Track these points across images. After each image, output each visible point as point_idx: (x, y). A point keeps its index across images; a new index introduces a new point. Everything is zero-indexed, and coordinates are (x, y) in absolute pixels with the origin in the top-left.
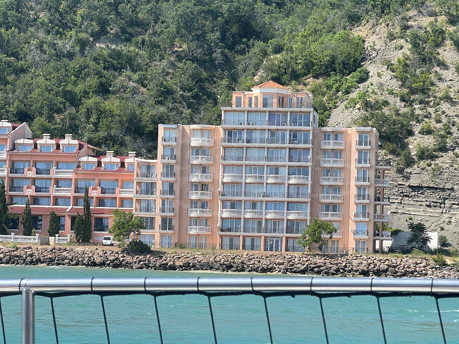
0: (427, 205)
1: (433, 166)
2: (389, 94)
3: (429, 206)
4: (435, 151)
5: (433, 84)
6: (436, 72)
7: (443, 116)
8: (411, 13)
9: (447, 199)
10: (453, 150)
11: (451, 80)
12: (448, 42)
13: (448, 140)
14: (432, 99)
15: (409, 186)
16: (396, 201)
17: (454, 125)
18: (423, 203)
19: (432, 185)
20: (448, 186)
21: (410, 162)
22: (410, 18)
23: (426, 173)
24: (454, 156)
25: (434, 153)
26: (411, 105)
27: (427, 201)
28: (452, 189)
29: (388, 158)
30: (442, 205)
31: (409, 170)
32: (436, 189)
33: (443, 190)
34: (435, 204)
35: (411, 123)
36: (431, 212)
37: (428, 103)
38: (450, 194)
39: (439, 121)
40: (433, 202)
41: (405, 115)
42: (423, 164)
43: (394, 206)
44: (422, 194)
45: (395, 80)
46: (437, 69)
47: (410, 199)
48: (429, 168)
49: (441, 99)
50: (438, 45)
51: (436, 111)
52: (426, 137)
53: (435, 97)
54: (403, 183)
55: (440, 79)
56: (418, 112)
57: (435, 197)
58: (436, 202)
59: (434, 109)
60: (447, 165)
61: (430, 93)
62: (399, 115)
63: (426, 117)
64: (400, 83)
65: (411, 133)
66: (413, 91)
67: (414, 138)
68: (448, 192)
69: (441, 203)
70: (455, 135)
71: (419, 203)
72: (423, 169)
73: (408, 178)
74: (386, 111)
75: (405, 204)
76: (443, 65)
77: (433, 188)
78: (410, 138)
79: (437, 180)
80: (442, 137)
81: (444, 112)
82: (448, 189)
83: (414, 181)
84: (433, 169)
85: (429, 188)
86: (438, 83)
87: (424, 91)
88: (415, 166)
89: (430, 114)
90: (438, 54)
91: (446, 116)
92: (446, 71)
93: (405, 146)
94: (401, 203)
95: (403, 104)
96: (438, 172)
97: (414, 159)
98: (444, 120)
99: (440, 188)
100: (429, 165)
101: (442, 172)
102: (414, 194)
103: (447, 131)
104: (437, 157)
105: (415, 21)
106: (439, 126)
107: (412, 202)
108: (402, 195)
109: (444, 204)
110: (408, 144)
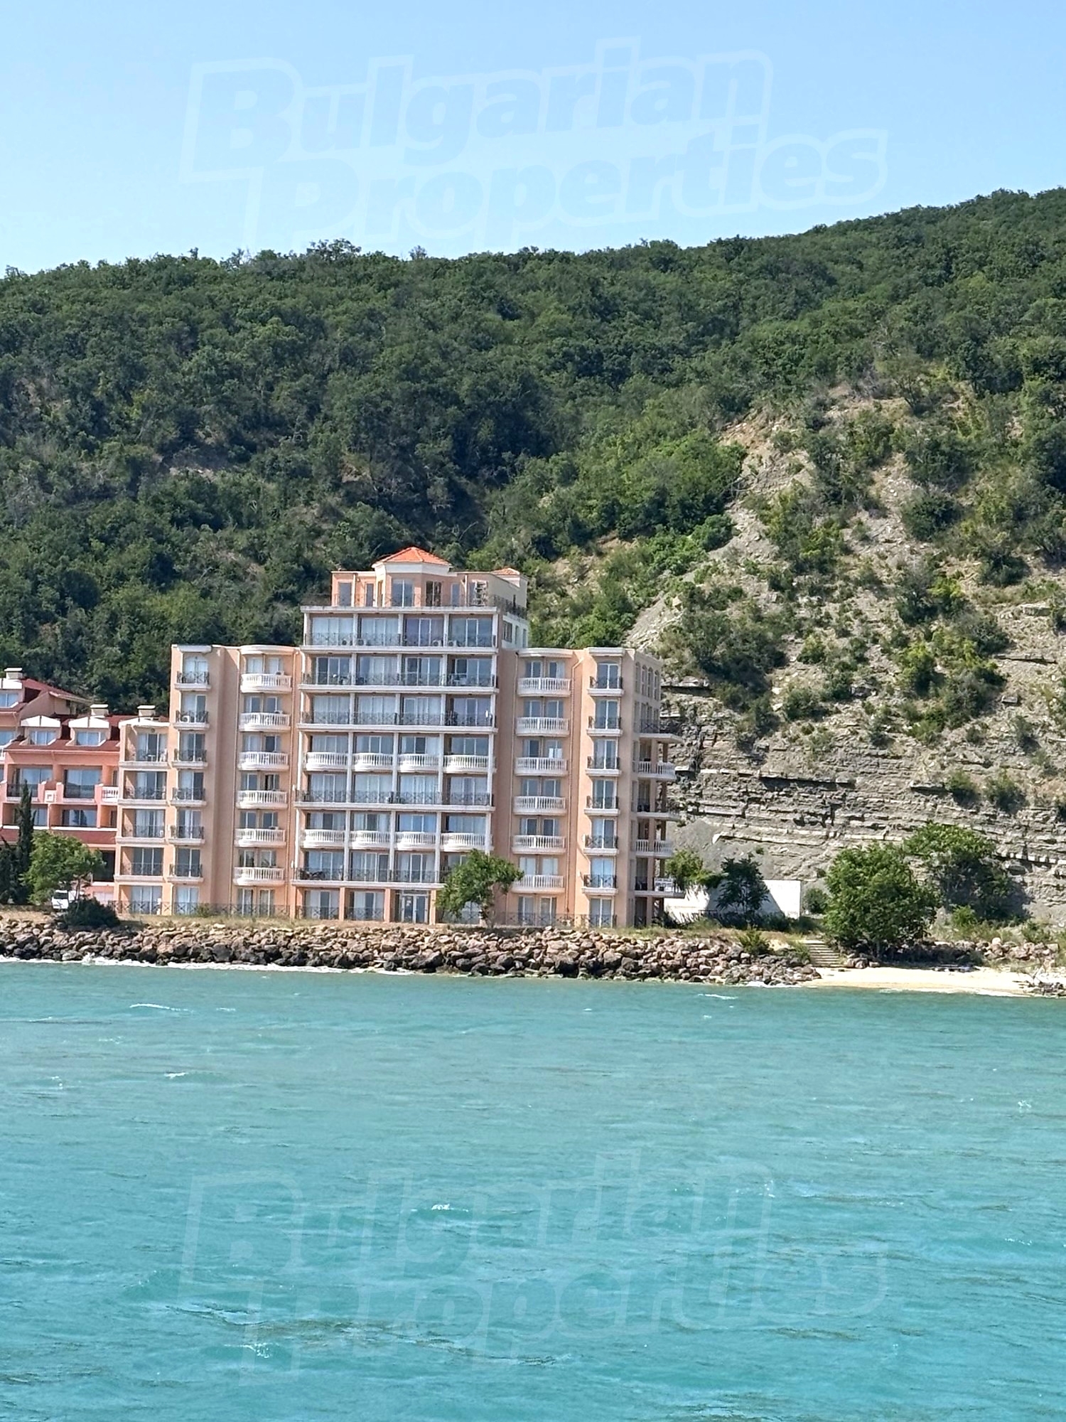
0: (795, 820)
1: (815, 733)
2: (748, 572)
3: (800, 823)
4: (824, 700)
5: (847, 551)
6: (860, 523)
7: (857, 622)
8: (836, 393)
9: (840, 806)
10: (864, 697)
11: (888, 541)
12: (899, 457)
13: (856, 676)
14: (839, 583)
15: (762, 779)
16: (733, 812)
17: (875, 641)
18: (789, 817)
19: (807, 777)
20: (842, 778)
21: (767, 725)
22: (834, 402)
23: (799, 748)
24: (863, 710)
25: (823, 704)
26: (792, 598)
27: (795, 812)
28: (850, 785)
29: (720, 715)
30: (828, 821)
31: (762, 743)
32: (816, 784)
33: (831, 786)
34: (813, 819)
35: (784, 637)
36: (803, 837)
37: (829, 592)
38: (845, 796)
39: (844, 633)
40: (808, 813)
41: (773, 622)
42: (794, 728)
43: (729, 823)
44: (788, 795)
45: (767, 541)
46: (864, 516)
47: (763, 807)
48: (807, 738)
49: (858, 583)
50: (875, 463)
51: (843, 610)
52: (812, 668)
53: (847, 579)
54: (749, 772)
55: (866, 539)
56: (803, 613)
57: (812, 803)
58: (814, 814)
59: (838, 605)
60: (846, 732)
61: (837, 571)
62: (759, 619)
63: (819, 623)
64: (777, 548)
65: (780, 661)
66: (799, 569)
67: (787, 670)
68: (842, 791)
69: (825, 817)
70: (873, 664)
71: (781, 816)
72: (793, 740)
73: (760, 761)
74: (734, 612)
75: (751, 818)
76: (876, 508)
77: (810, 782)
78: (778, 671)
79: (821, 765)
80: (845, 667)
81: (858, 613)
82: (842, 785)
83: (771, 769)
84: (813, 739)
85: (802, 782)
86: (858, 548)
87: (823, 566)
88: (778, 734)
89: (828, 616)
90: (872, 482)
91: (862, 621)
92: (882, 521)
93: (762, 689)
94: (743, 816)
95: (774, 596)
96: (824, 747)
97: (777, 718)
98: (856, 631)
99: (824, 783)
100: (807, 731)
101: (831, 747)
102: (770, 795)
103: (857, 654)
104: (827, 713)
105: (843, 408)
106: (843, 643)
107: (765, 815)
108: (746, 798)
109: (833, 817)
110: (771, 686)
